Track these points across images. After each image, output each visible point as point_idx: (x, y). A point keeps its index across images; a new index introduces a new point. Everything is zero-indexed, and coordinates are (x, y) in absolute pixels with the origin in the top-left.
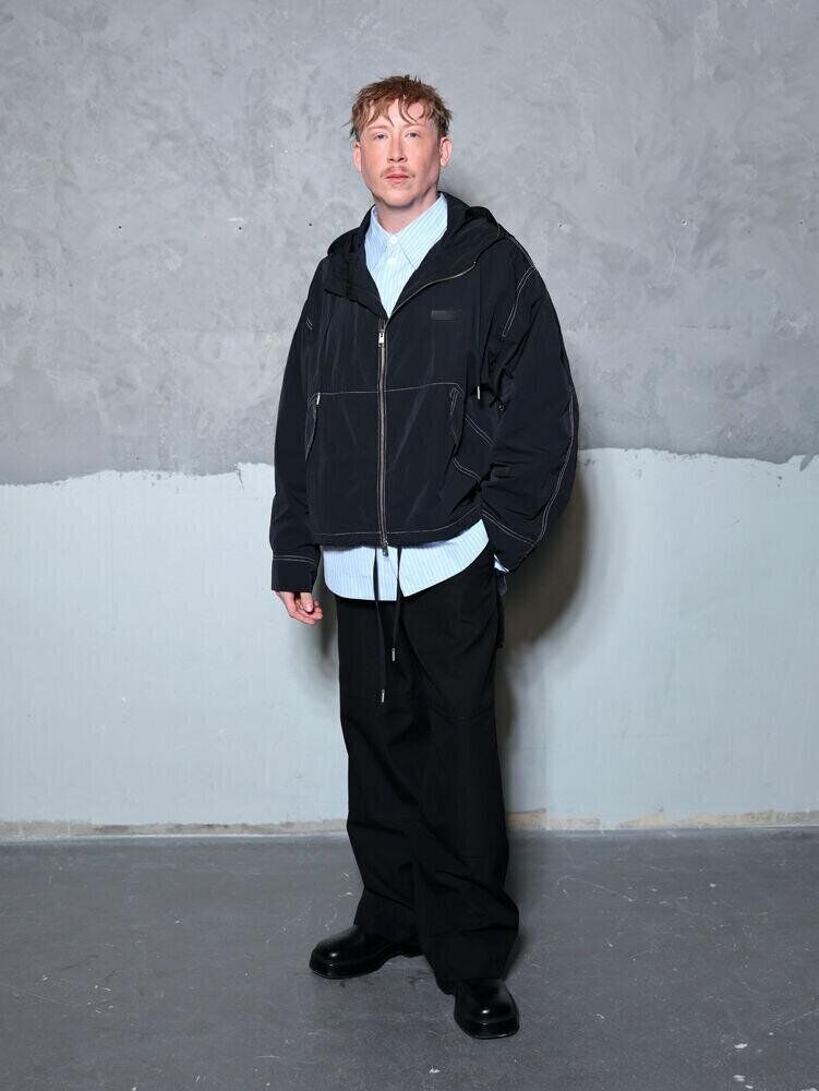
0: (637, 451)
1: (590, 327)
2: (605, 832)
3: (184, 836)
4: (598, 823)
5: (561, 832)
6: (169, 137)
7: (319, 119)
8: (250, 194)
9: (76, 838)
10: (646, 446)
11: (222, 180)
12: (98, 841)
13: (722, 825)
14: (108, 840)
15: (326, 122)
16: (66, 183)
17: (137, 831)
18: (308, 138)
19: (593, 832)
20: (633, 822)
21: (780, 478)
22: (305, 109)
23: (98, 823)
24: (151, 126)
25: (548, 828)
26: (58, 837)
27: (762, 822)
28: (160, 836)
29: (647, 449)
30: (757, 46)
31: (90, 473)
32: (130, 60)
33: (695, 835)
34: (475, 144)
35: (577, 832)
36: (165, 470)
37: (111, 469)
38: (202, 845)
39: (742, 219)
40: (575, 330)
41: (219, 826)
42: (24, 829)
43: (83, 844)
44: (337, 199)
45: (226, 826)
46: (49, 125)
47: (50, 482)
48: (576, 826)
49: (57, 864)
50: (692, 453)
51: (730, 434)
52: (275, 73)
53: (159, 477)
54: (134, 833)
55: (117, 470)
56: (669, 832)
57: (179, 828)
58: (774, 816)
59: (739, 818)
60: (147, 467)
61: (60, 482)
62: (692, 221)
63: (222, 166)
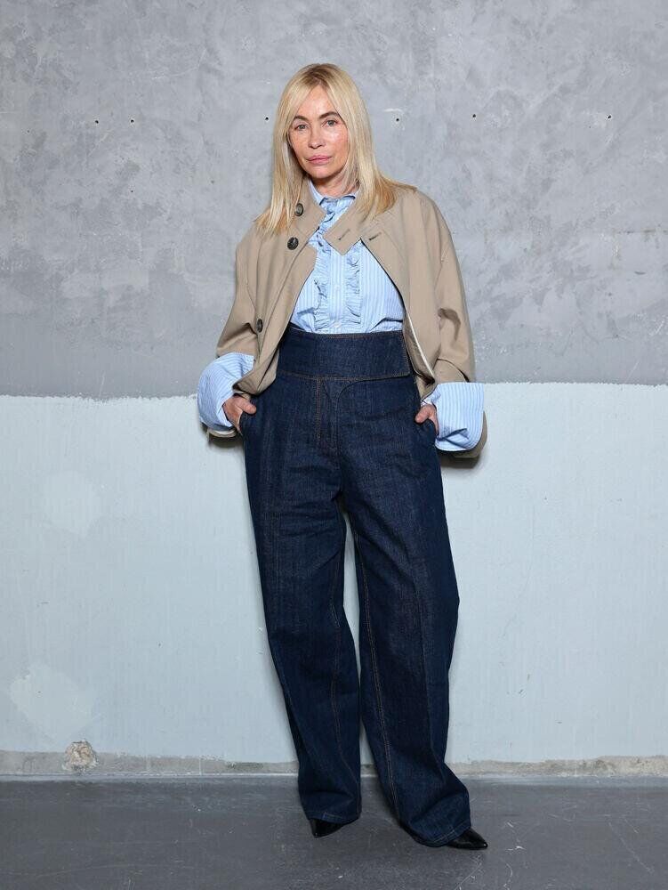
6: (322, 19)
8: (410, 82)
11: (378, 66)
14: (243, 779)
16: (209, 70)
18: (474, 20)
23: (230, 760)
26: (189, 773)
42: (153, 764)
43: (218, 782)
44: (502, 88)
46: (193, 6)
54: (269, 772)
63: (379, 50)
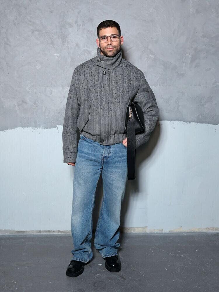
0: (174, 121)
1: (160, 85)
2: (165, 233)
3: (41, 234)
4: (163, 231)
5: (152, 233)
7: (80, 25)
9: (10, 234)
10: (176, 120)
12: (16, 235)
13: (199, 231)
15: (83, 26)
17: (27, 232)
19: (161, 233)
20: (173, 230)
21: (216, 129)
22: (76, 22)
24: (32, 28)
25: (148, 232)
27: (211, 230)
28: (34, 234)
29: (176, 121)
30: (208, 3)
31: (14, 128)
32: (26, 8)
33: (191, 234)
34: (126, 32)
35: (157, 233)
36: (36, 127)
37: (20, 127)
38: (47, 237)
39: (204, 54)
40: (155, 86)
41: (51, 231)
45: (54, 231)
47: (3, 130)
48: (156, 231)
49: (4, 243)
50: (190, 122)
51: (201, 117)
52: (68, 12)
53: (34, 129)
55: (22, 127)
56: (184, 233)
57: (40, 232)
58: (215, 229)
59: (204, 230)
60: (31, 126)
61: (6, 131)
62: (189, 54)
